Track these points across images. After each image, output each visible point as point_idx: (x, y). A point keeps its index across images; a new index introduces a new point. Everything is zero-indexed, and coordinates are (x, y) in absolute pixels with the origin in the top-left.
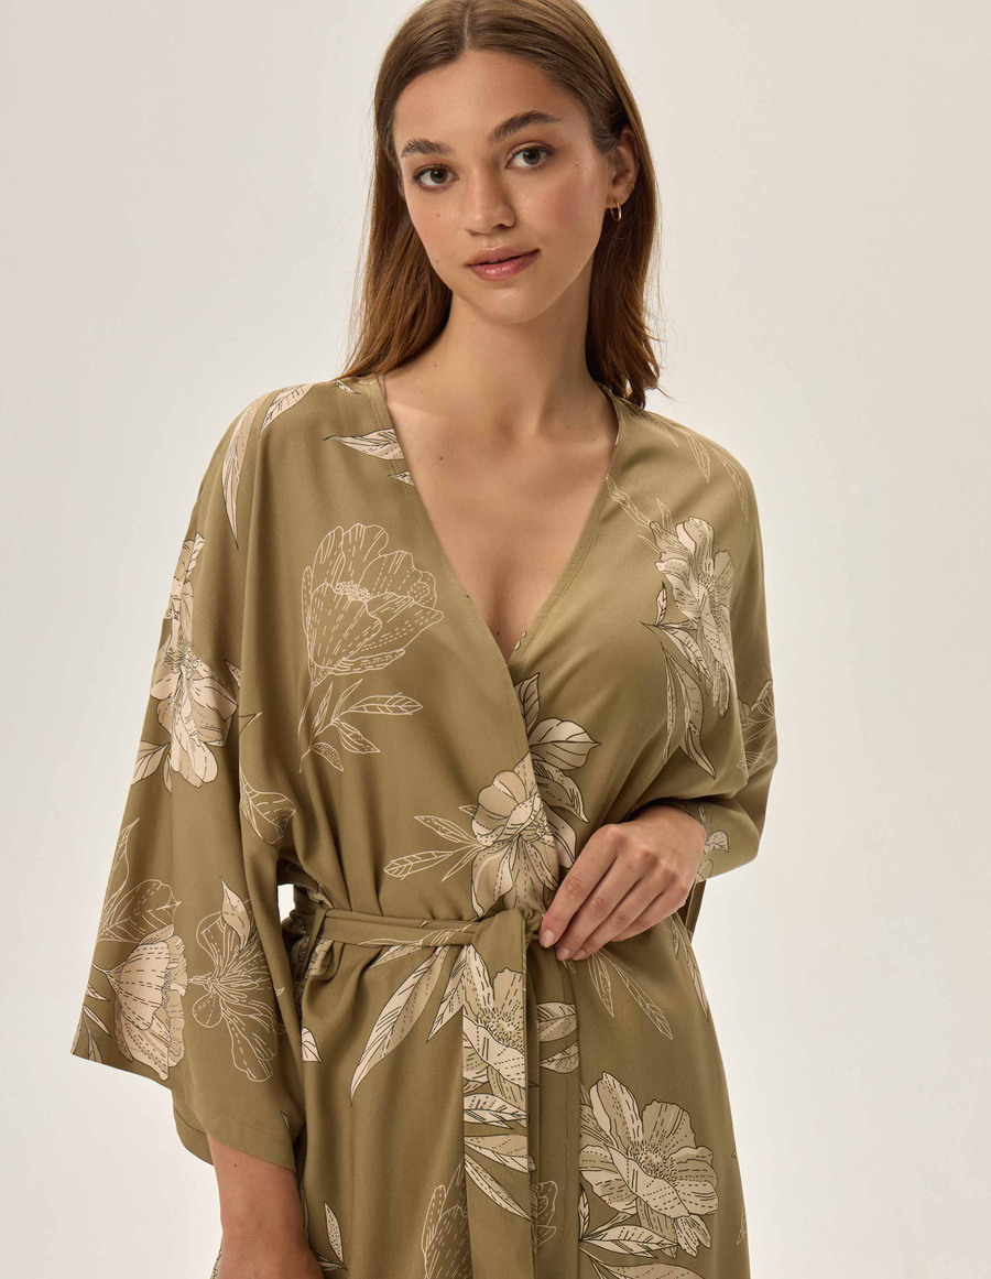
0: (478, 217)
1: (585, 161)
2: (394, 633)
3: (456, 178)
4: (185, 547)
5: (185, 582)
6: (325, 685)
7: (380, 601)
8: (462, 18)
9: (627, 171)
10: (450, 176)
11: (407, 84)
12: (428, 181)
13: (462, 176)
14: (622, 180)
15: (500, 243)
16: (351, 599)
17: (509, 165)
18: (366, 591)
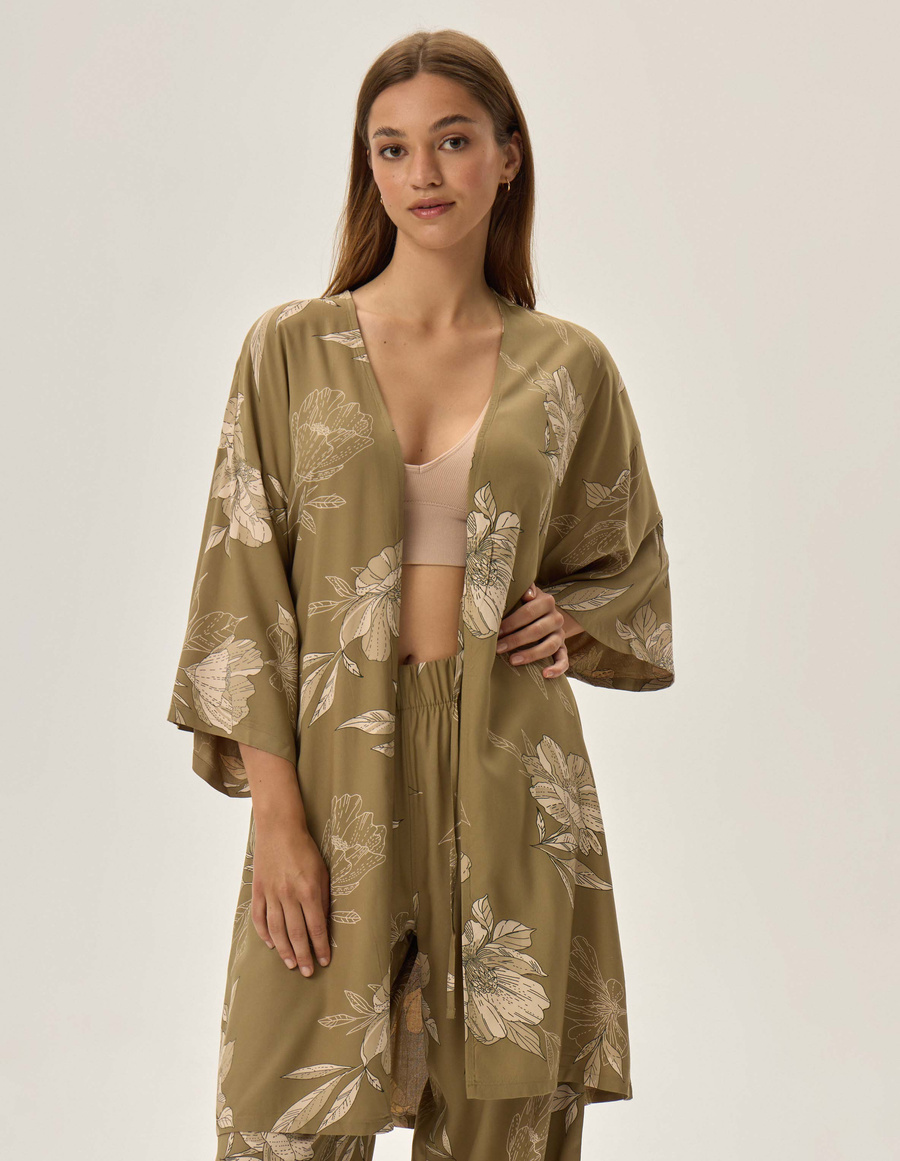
0: (419, 177)
1: (488, 148)
2: (339, 455)
3: (406, 153)
4: (230, 402)
5: (236, 424)
6: (302, 487)
7: (335, 435)
8: (418, 53)
9: (515, 160)
10: (402, 152)
11: (380, 91)
12: (388, 154)
13: (410, 152)
14: (511, 165)
15: (431, 195)
16: (319, 434)
17: (441, 147)
18: (328, 428)
